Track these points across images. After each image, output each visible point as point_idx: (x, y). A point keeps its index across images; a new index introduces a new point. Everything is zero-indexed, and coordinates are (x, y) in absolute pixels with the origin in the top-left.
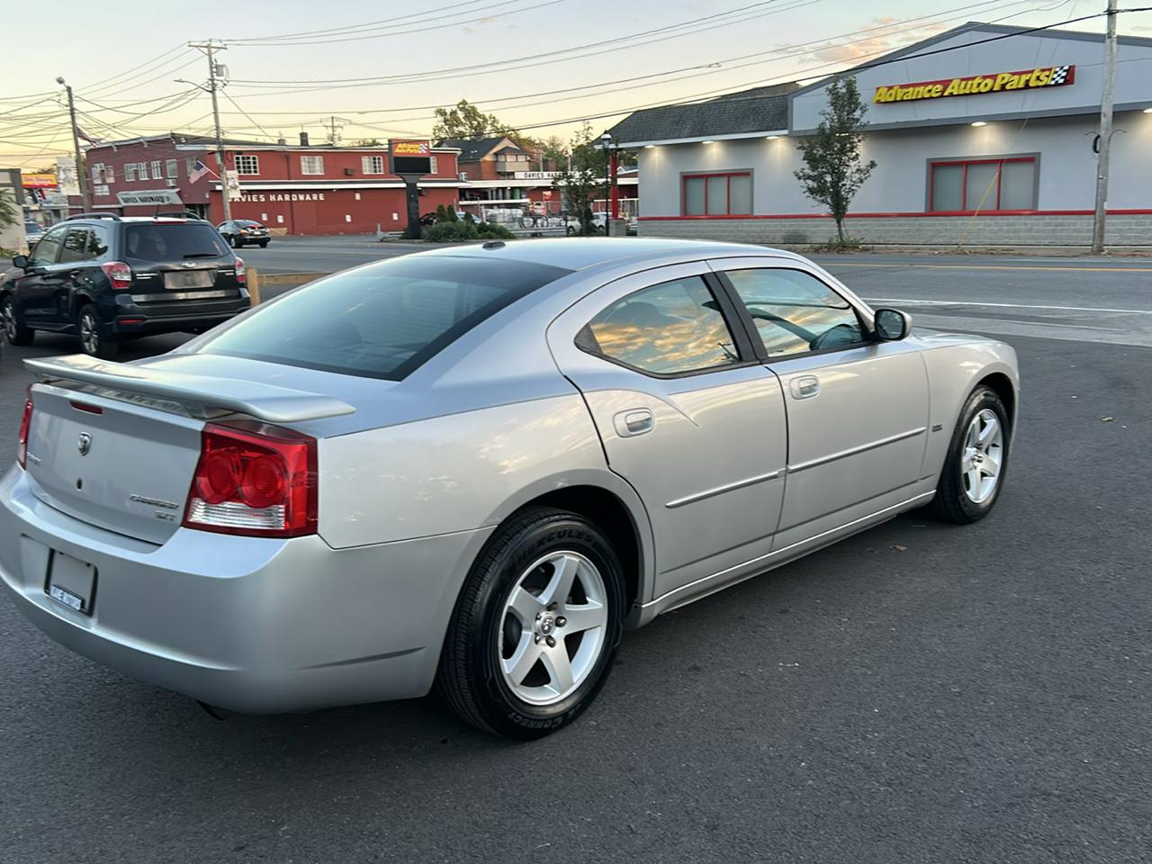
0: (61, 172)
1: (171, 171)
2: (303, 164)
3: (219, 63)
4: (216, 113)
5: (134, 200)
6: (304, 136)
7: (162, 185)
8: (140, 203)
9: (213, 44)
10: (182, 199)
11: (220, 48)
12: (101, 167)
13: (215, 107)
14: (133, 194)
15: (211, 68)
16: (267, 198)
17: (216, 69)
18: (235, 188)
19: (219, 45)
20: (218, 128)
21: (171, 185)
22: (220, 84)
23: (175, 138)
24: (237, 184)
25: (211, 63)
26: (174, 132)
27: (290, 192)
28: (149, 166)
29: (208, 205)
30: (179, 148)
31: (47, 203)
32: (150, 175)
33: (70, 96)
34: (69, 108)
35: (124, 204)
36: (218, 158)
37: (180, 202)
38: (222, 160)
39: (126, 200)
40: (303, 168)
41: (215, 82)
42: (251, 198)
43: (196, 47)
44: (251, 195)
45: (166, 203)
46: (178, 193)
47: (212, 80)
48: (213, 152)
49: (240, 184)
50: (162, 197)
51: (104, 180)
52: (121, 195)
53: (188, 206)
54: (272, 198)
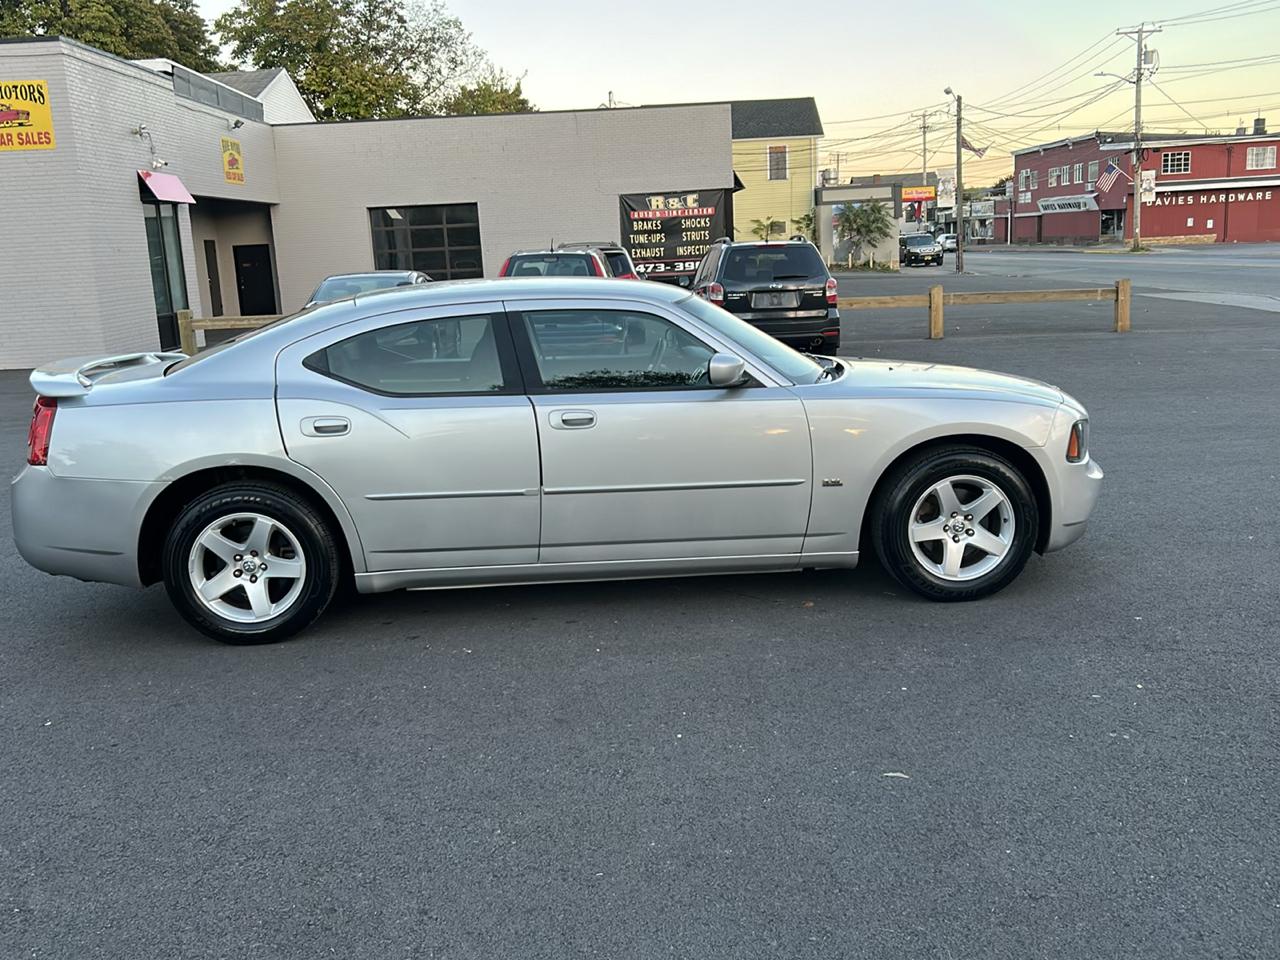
0: (941, 184)
1: (1093, 174)
2: (1249, 157)
3: (1149, 49)
4: (1138, 107)
5: (1052, 206)
6: (1260, 123)
7: (1080, 189)
8: (1058, 210)
9: (1145, 28)
10: (1098, 205)
11: (1153, 31)
12: (1027, 173)
13: (1138, 100)
14: (1053, 200)
15: (1139, 55)
16: (1197, 200)
17: (1144, 56)
18: (1151, 190)
19: (1151, 28)
20: (1138, 123)
21: (1090, 189)
22: (1147, 73)
23: (1100, 137)
24: (1153, 185)
25: (1140, 49)
26: (1099, 130)
27: (1227, 191)
28: (1071, 168)
29: (1125, 210)
30: (1103, 148)
31: (976, 212)
32: (1071, 180)
33: (959, 106)
34: (956, 118)
35: (1043, 212)
36: (1134, 157)
37: (1097, 208)
38: (1138, 159)
39: (1045, 208)
40: (1249, 162)
41: (1142, 71)
42: (1177, 201)
43: (1126, 33)
44: (1177, 197)
45: (1082, 209)
46: (1095, 197)
47: (1139, 69)
48: (1130, 151)
49: (1157, 185)
50: (1079, 204)
51: (1027, 187)
52: (1041, 203)
53: (1104, 212)
54: (1203, 199)
